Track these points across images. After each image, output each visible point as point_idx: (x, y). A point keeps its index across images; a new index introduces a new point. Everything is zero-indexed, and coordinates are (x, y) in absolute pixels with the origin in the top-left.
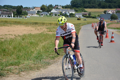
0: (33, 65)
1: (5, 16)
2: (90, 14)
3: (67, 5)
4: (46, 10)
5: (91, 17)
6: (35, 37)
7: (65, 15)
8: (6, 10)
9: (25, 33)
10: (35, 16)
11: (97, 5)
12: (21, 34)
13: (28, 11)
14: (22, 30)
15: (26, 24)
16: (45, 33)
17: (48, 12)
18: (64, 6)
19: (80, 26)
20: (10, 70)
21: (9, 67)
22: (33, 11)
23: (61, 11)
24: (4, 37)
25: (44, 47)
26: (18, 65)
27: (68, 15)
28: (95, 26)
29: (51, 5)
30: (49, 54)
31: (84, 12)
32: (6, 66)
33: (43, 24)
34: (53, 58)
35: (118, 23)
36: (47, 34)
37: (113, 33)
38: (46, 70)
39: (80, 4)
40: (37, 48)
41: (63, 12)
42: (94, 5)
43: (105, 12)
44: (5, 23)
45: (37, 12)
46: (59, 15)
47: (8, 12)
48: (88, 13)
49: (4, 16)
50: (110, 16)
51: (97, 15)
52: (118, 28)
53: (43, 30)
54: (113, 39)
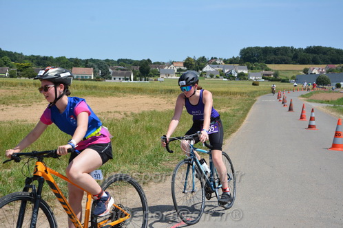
1: (120, 79)
2: (276, 75)
3: (233, 57)
4: (194, 67)
5: (279, 80)
7: (230, 77)
8: (122, 67)
9: (146, 109)
10: (172, 79)
11: (290, 58)
12: (136, 112)
13: (161, 70)
15: (153, 92)
17: (198, 71)
18: (228, 60)
19: (255, 97)
22: (169, 68)
23: (222, 69)
27: (236, 75)
28: (282, 97)
31: (266, 70)
35: (330, 92)
38: (161, 185)
39: (258, 56)
41: (226, 71)
42: (285, 57)
43: (306, 71)
44: (116, 90)
45: (178, 70)
46: (219, 75)
47: (125, 72)
48: (273, 72)
49: (117, 79)
50: (316, 78)
51: (290, 75)
52: (328, 101)
54: (313, 123)
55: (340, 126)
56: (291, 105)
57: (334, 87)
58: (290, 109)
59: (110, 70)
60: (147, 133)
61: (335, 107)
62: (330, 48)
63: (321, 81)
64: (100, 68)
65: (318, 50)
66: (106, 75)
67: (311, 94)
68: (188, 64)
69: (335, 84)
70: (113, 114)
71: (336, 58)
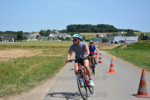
1: (7, 41)
3: (63, 30)
4: (45, 34)
7: (62, 39)
8: (8, 35)
9: (20, 56)
10: (34, 41)
11: (90, 30)
12: (15, 57)
13: (28, 36)
14: (19, 53)
15: (24, 47)
16: (40, 56)
17: (46, 37)
18: (61, 31)
22: (32, 35)
23: (58, 35)
25: (34, 69)
27: (65, 38)
29: (49, 30)
30: (37, 77)
33: (40, 47)
34: (40, 80)
35: (108, 46)
39: (75, 29)
41: (60, 36)
42: (88, 29)
44: (5, 47)
45: (36, 36)
46: (57, 38)
47: (9, 37)
49: (5, 41)
50: (102, 39)
51: (90, 38)
52: (108, 50)
53: (40, 52)
54: (101, 60)
55: (112, 62)
57: (110, 43)
59: (1, 37)
60: (21, 68)
61: (110, 52)
62: (108, 25)
63: (104, 41)
65: (103, 26)
67: (100, 47)
68: (42, 33)
69: (111, 42)
70: (3, 59)
71: (111, 30)
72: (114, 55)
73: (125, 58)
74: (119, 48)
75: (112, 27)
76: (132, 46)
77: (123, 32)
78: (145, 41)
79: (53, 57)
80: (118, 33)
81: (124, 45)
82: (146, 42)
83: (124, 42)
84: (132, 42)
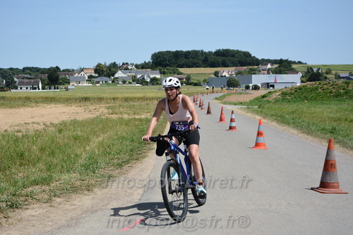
0: (78, 183)
1: (27, 88)
3: (145, 62)
4: (105, 73)
5: (191, 84)
6: (84, 126)
7: (142, 82)
8: (29, 76)
9: (64, 118)
10: (84, 86)
11: (200, 62)
12: (56, 122)
13: (71, 77)
14: (59, 113)
15: (67, 101)
16: (104, 117)
17: (109, 77)
18: (139, 65)
20: (31, 196)
21: (30, 189)
22: (80, 75)
23: (134, 74)
24: (22, 129)
25: (101, 144)
26: (48, 184)
27: (149, 80)
28: (199, 100)
30: (112, 159)
31: (178, 74)
32: (24, 186)
33: (100, 99)
34: (120, 166)
35: (241, 93)
36: (107, 119)
37: (232, 112)
38: (105, 191)
39: (169, 61)
40: (88, 148)
41: (139, 76)
42: (196, 61)
43: (216, 74)
44: (27, 101)
45: (89, 77)
46: (131, 81)
47: (32, 80)
48: (185, 76)
49: (24, 88)
50: (226, 80)
51: (201, 79)
52: (241, 103)
53: (101, 110)
54: (234, 124)
56: (209, 108)
57: (244, 89)
58: (209, 112)
59: (16, 79)
61: (248, 108)
62: (238, 50)
64: (4, 77)
65: (227, 53)
66: (11, 85)
67: (224, 96)
68: (100, 70)
69: (244, 85)
70: (31, 125)
71: (244, 61)
72: (257, 112)
73: (281, 119)
74: (265, 99)
75: (247, 55)
76: (292, 94)
77: (269, 66)
78: (318, 82)
79: (131, 119)
80: (260, 66)
81: (275, 92)
82: (320, 84)
83: (273, 86)
84: (290, 86)
